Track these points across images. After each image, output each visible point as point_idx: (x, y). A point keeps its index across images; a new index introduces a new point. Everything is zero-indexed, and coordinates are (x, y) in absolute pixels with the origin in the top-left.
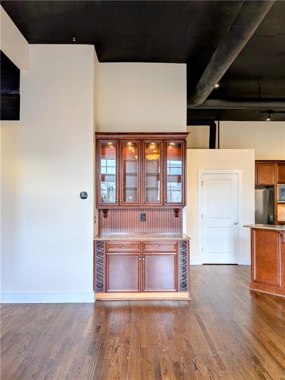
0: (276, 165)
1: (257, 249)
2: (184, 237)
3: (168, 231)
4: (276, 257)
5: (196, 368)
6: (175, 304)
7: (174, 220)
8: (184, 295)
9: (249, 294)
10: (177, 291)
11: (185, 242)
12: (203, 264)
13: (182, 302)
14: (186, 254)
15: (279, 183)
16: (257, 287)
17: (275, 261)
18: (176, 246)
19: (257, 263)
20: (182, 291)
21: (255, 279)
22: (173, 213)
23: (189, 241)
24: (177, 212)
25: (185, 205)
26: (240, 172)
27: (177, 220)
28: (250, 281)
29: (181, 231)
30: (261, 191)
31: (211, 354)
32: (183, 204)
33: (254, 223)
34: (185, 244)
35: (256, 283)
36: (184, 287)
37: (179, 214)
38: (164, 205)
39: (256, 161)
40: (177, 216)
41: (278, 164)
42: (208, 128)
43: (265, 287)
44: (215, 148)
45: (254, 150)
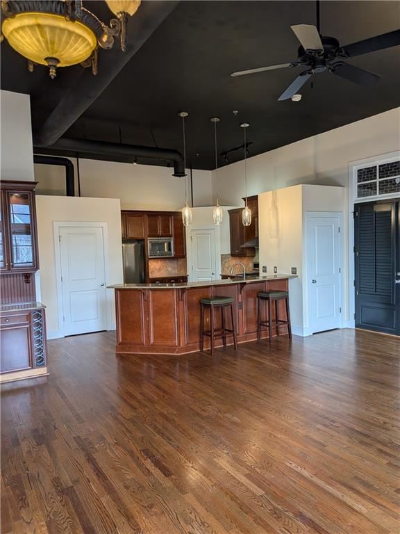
0: (146, 216)
1: (121, 310)
2: (39, 306)
3: (16, 301)
4: (140, 315)
5: (56, 428)
6: (31, 383)
7: (25, 287)
8: (42, 371)
9: (115, 357)
10: (32, 368)
11: (40, 311)
12: (66, 337)
13: (38, 379)
14: (42, 325)
15: (150, 236)
16: (123, 349)
17: (140, 319)
18: (29, 317)
19: (122, 324)
20: (39, 366)
21: (120, 341)
22: (23, 279)
23: (44, 310)
24: (28, 277)
25: (38, 268)
26: (104, 224)
27: (28, 287)
28: (116, 344)
29: (34, 300)
30: (131, 246)
31: (71, 415)
32: (36, 265)
33: (123, 282)
34: (40, 314)
35: (122, 345)
36: (41, 362)
37: (31, 279)
38: (9, 269)
39: (122, 211)
40: (28, 282)
41: (148, 215)
42: (64, 168)
43: (130, 347)
44: (74, 196)
45: (119, 199)
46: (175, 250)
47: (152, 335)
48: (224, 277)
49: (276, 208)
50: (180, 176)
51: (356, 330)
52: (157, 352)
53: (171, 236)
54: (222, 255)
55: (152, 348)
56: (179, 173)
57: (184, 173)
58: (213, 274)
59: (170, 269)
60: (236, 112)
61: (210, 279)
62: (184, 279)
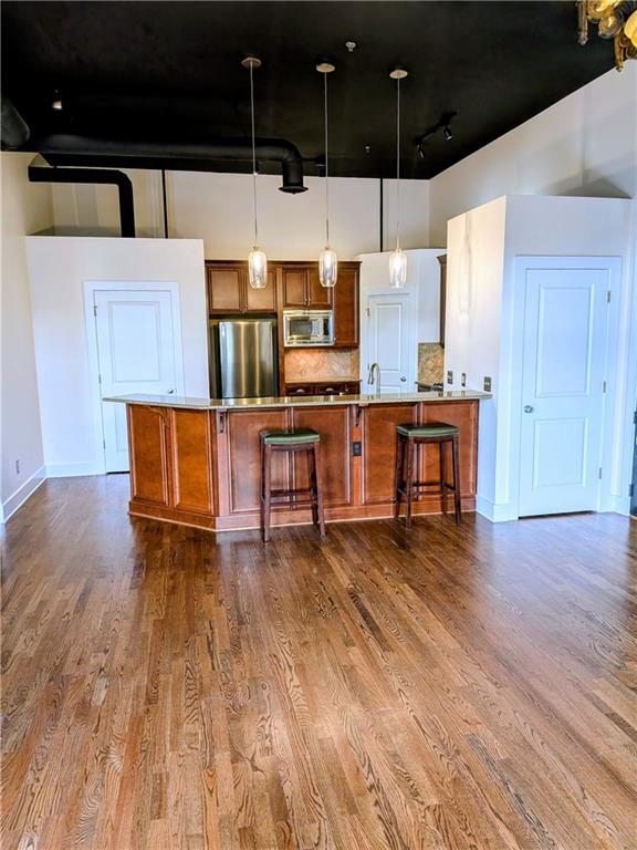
0: (280, 271)
1: (135, 440)
4: (160, 452)
12: (108, 473)
15: (287, 307)
16: (140, 509)
17: (160, 460)
19: (136, 465)
21: (135, 493)
26: (173, 287)
28: (129, 499)
35: (137, 502)
41: (284, 268)
42: (115, 188)
43: (147, 507)
44: (134, 236)
45: (201, 241)
46: (337, 333)
47: (177, 490)
48: (423, 388)
49: (470, 251)
50: (294, 191)
51: (632, 520)
52: (184, 521)
53: (329, 307)
54: (421, 345)
55: (178, 512)
56: (293, 186)
57: (301, 184)
58: (403, 380)
59: (336, 367)
60: (351, 45)
61: (398, 390)
62: (353, 388)
